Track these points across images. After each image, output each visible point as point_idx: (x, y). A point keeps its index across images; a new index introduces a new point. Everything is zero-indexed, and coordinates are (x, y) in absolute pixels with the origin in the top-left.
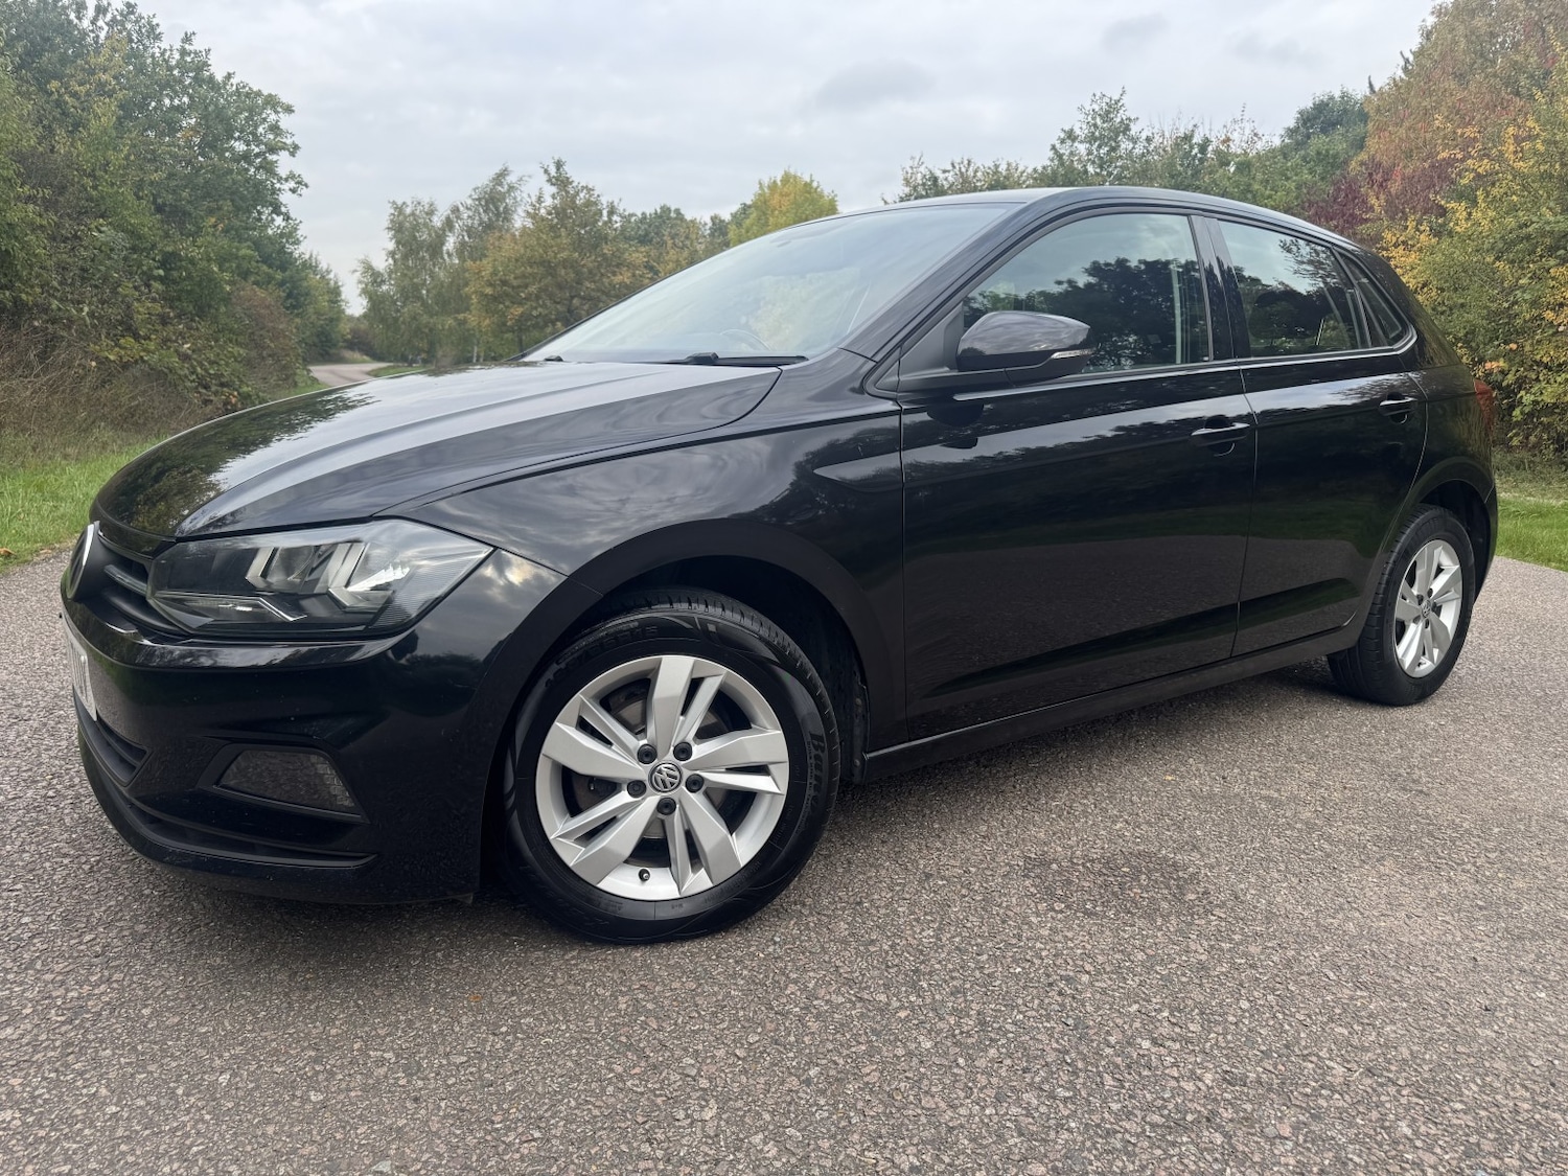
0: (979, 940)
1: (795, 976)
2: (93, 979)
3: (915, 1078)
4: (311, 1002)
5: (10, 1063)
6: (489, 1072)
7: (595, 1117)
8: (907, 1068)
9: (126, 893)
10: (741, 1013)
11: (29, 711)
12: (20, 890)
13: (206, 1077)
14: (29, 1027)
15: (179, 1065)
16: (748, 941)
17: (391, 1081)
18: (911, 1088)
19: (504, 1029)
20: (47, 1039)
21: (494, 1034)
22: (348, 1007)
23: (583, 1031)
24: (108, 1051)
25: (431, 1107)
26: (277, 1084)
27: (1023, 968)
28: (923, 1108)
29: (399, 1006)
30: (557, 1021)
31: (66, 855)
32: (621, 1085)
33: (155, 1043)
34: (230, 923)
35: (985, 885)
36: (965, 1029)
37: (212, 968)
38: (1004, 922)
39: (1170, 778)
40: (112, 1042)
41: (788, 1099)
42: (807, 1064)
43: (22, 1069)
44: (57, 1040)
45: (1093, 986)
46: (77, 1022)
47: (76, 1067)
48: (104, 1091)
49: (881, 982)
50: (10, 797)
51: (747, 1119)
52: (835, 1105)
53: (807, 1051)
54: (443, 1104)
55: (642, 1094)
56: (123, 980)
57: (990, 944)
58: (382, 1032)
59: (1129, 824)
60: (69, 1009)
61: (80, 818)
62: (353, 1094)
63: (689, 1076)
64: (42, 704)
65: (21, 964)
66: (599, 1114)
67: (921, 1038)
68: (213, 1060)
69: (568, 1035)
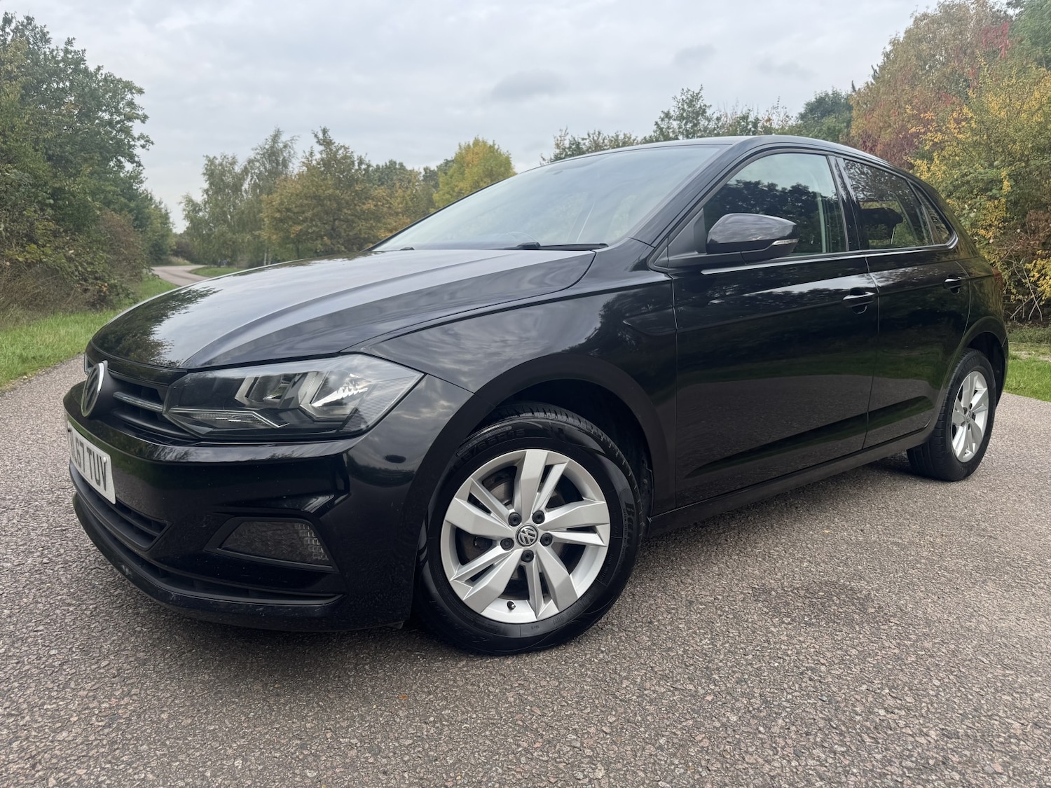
0: (742, 645)
1: (625, 674)
2: (117, 693)
3: (735, 742)
4: (285, 705)
5: (73, 758)
6: (431, 750)
7: (519, 779)
8: (726, 735)
9: (123, 630)
10: (597, 702)
11: (12, 503)
12: (42, 630)
13: (224, 762)
14: (79, 730)
15: (201, 755)
16: (584, 651)
17: (363, 760)
18: (735, 750)
19: (432, 719)
20: (96, 739)
21: (426, 723)
22: (313, 708)
23: (489, 718)
24: (145, 746)
25: (398, 778)
26: (279, 766)
27: (779, 663)
28: (747, 763)
29: (350, 705)
30: (468, 712)
31: (69, 605)
32: (529, 756)
33: (178, 739)
34: (207, 649)
35: (731, 607)
36: (756, 706)
37: (203, 682)
38: (754, 632)
39: (827, 532)
40: (146, 739)
41: (652, 761)
42: (656, 735)
43: (83, 763)
44: (103, 739)
45: (830, 673)
46: (115, 726)
47: (124, 759)
48: (150, 776)
49: (686, 676)
50: (15, 564)
51: (628, 776)
52: (686, 763)
53: (652, 726)
54: (406, 775)
55: (547, 761)
56: (140, 693)
57: (751, 648)
58: (344, 724)
59: (812, 563)
60: (105, 716)
61: (72, 577)
62: (337, 770)
63: (576, 747)
64: (21, 498)
65: (59, 685)
66: (521, 777)
67: (728, 714)
68: (226, 751)
69: (479, 721)
